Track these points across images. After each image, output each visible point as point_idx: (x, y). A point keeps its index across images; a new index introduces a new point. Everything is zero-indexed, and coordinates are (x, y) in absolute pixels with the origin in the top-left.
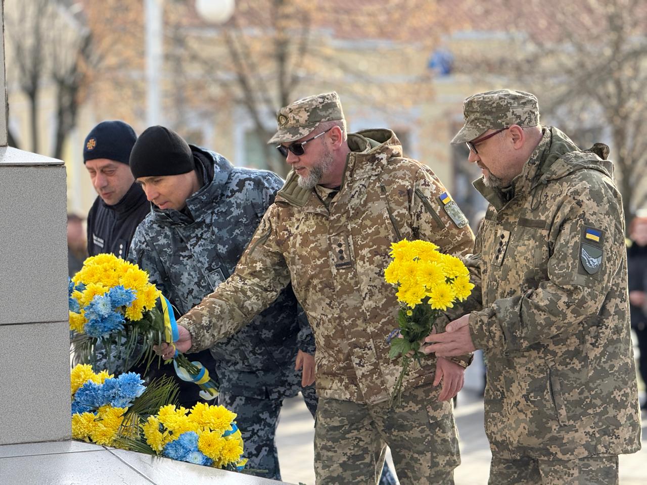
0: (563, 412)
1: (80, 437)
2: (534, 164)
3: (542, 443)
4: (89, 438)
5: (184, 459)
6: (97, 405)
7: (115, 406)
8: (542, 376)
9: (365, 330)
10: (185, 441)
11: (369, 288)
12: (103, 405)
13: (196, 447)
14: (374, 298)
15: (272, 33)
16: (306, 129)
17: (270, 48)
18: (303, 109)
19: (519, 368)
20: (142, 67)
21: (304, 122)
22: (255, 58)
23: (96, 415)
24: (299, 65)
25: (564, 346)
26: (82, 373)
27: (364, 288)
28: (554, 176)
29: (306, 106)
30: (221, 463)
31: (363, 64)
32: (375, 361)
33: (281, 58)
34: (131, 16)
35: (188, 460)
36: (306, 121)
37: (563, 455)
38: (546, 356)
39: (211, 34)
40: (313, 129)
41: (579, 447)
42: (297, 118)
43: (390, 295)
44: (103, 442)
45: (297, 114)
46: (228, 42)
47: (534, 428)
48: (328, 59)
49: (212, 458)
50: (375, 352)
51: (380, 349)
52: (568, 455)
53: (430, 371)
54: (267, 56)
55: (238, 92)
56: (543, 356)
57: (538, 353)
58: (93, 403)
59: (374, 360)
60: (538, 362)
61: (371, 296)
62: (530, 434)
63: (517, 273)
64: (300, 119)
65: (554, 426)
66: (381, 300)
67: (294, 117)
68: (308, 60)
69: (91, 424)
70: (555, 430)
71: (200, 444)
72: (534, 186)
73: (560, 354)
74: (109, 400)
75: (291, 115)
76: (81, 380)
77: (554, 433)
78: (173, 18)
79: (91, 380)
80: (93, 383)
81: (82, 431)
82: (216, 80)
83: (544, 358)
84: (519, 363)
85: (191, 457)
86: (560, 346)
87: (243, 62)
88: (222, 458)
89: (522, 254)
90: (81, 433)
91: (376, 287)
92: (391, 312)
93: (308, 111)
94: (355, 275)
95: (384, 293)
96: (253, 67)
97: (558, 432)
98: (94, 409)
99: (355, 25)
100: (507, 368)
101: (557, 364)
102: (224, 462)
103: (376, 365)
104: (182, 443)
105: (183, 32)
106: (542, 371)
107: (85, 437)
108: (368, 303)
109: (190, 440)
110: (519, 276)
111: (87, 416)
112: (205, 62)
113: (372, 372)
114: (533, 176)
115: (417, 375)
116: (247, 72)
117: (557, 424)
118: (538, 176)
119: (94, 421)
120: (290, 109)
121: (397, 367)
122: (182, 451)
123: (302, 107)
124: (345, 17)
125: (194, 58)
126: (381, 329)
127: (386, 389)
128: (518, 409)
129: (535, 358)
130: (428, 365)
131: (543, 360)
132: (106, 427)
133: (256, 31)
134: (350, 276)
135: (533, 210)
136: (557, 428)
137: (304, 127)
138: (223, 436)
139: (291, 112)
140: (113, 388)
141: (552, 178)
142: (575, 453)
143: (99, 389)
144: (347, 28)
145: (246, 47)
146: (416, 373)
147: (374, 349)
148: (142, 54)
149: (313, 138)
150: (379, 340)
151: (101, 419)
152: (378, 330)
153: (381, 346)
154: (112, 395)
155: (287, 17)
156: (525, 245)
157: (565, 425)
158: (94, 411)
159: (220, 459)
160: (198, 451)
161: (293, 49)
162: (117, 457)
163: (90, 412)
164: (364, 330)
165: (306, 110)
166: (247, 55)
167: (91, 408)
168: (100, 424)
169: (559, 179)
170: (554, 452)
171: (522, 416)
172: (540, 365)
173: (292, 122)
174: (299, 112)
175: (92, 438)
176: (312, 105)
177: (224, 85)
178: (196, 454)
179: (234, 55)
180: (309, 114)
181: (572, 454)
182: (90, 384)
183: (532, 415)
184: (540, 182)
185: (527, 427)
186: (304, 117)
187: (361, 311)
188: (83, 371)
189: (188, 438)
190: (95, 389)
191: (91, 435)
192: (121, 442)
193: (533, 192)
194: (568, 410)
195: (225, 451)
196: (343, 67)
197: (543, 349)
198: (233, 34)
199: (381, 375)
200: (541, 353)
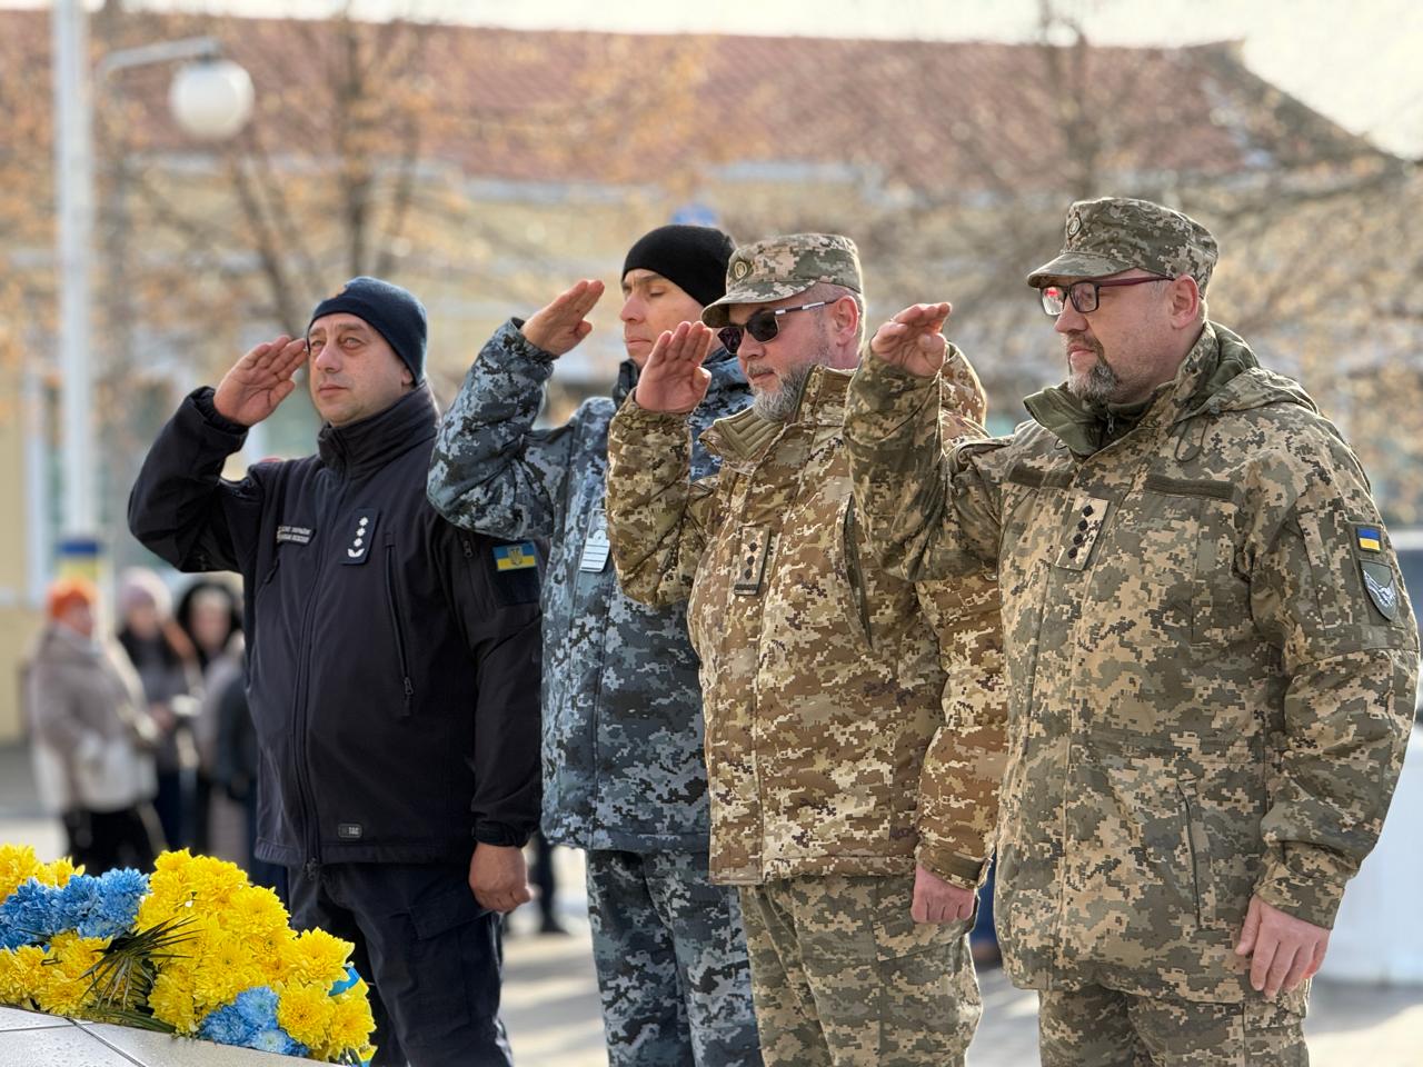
0: (1210, 898)
1: (13, 998)
2: (1194, 371)
3: (1151, 959)
4: (33, 1002)
5: (246, 1044)
6: (49, 932)
7: (84, 934)
8: (1168, 814)
9: (746, 729)
10: (250, 1008)
11: (772, 645)
12: (62, 931)
13: (275, 1020)
14: (776, 668)
15: (336, 165)
16: (788, 286)
17: (332, 195)
18: (788, 249)
19: (1122, 791)
20: (47, 238)
21: (785, 275)
22: (297, 218)
23: (47, 950)
24: (394, 232)
25: (1222, 760)
26: (14, 862)
27: (766, 644)
28: (1234, 402)
29: (793, 244)
30: (328, 1054)
31: (535, 230)
32: (755, 798)
33: (356, 215)
34: (23, 122)
35: (253, 1045)
36: (790, 273)
37: (1191, 990)
38: (1181, 772)
39: (196, 166)
40: (803, 289)
41: (1229, 980)
42: (772, 264)
43: (804, 670)
44: (64, 1009)
45: (773, 258)
46: (239, 182)
47: (1144, 922)
48: (457, 219)
49: (307, 1042)
50: (756, 779)
51: (766, 775)
52: (1202, 993)
53: (855, 852)
54: (324, 212)
55: (261, 291)
56: (1175, 771)
57: (1166, 765)
58: (39, 927)
59: (752, 797)
60: (1163, 782)
61: (772, 663)
62: (1130, 934)
63: (1144, 586)
64: (777, 266)
65: (1188, 927)
66: (786, 675)
67: (765, 263)
68: (412, 220)
69: (35, 972)
70: (1188, 934)
71: (281, 1015)
72: (1184, 417)
73: (1210, 774)
74: (72, 921)
75: (759, 259)
76: (13, 879)
77: (1185, 941)
78: (117, 128)
79: (35, 879)
80: (39, 885)
81: (16, 986)
82: (211, 266)
83: (1176, 776)
84: (1120, 782)
85: (260, 1039)
86: (1214, 757)
87: (270, 223)
88: (330, 1042)
89: (1162, 548)
90: (15, 990)
91: (783, 646)
92: (799, 706)
93: (796, 254)
94: (758, 614)
95: (794, 664)
96: (292, 235)
97: (1193, 940)
98: (40, 939)
99: (519, 144)
100: (1089, 789)
101: (1201, 795)
102: (335, 1050)
103: (755, 810)
104: (243, 1014)
105: (136, 162)
106: (1168, 805)
107: (23, 999)
108: (765, 677)
109: (261, 1007)
110: (1149, 592)
111: (28, 953)
112: (186, 226)
113: (743, 822)
114: (1184, 397)
115: (825, 852)
116: (278, 245)
117: (1194, 923)
118: (1197, 398)
119: (43, 964)
120: (760, 247)
121: (792, 823)
122: (240, 1030)
123: (784, 245)
124: (495, 126)
125: (163, 216)
126: (774, 737)
127: (759, 863)
128: (1108, 878)
129: (1157, 775)
130: (852, 839)
131: (1173, 780)
132: (68, 977)
133: (301, 161)
134: (749, 613)
135: (1181, 463)
136: (1192, 930)
137: (784, 283)
138: (331, 994)
139: (760, 252)
140: (85, 897)
141: (1228, 407)
142: (1217, 991)
143: (52, 898)
144: (499, 149)
145: (276, 193)
146: (822, 847)
147: (756, 774)
148: (49, 209)
149: (800, 308)
150: (765, 757)
151: (57, 961)
152: (768, 736)
153: (768, 771)
154: (80, 913)
155: (366, 125)
156: (1172, 530)
157: (1209, 928)
158: (42, 944)
159: (325, 1044)
160: (278, 1028)
161: (381, 196)
162: (98, 1038)
163: (33, 945)
164: (744, 729)
165: (791, 251)
166: (280, 211)
167: (36, 937)
168: (55, 971)
169: (1245, 410)
170: (1172, 983)
171: (1115, 895)
172: (1165, 791)
173: (762, 271)
174: (777, 253)
175: (38, 1002)
176: (807, 244)
177: (232, 276)
178: (273, 1035)
179: (251, 210)
180: (797, 259)
181: (1211, 991)
182: (34, 886)
183: (1143, 893)
184: (1199, 410)
185: (1125, 918)
186: (787, 263)
187: (748, 687)
188: (17, 857)
189: (254, 1000)
190: (43, 896)
191: (38, 996)
192: (104, 1009)
193: (1181, 429)
194: (1221, 897)
195: (337, 1028)
196: (491, 236)
197: (1177, 758)
198: (249, 166)
199: (760, 832)
200: (1171, 764)
